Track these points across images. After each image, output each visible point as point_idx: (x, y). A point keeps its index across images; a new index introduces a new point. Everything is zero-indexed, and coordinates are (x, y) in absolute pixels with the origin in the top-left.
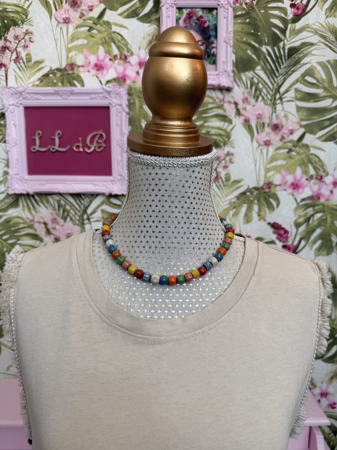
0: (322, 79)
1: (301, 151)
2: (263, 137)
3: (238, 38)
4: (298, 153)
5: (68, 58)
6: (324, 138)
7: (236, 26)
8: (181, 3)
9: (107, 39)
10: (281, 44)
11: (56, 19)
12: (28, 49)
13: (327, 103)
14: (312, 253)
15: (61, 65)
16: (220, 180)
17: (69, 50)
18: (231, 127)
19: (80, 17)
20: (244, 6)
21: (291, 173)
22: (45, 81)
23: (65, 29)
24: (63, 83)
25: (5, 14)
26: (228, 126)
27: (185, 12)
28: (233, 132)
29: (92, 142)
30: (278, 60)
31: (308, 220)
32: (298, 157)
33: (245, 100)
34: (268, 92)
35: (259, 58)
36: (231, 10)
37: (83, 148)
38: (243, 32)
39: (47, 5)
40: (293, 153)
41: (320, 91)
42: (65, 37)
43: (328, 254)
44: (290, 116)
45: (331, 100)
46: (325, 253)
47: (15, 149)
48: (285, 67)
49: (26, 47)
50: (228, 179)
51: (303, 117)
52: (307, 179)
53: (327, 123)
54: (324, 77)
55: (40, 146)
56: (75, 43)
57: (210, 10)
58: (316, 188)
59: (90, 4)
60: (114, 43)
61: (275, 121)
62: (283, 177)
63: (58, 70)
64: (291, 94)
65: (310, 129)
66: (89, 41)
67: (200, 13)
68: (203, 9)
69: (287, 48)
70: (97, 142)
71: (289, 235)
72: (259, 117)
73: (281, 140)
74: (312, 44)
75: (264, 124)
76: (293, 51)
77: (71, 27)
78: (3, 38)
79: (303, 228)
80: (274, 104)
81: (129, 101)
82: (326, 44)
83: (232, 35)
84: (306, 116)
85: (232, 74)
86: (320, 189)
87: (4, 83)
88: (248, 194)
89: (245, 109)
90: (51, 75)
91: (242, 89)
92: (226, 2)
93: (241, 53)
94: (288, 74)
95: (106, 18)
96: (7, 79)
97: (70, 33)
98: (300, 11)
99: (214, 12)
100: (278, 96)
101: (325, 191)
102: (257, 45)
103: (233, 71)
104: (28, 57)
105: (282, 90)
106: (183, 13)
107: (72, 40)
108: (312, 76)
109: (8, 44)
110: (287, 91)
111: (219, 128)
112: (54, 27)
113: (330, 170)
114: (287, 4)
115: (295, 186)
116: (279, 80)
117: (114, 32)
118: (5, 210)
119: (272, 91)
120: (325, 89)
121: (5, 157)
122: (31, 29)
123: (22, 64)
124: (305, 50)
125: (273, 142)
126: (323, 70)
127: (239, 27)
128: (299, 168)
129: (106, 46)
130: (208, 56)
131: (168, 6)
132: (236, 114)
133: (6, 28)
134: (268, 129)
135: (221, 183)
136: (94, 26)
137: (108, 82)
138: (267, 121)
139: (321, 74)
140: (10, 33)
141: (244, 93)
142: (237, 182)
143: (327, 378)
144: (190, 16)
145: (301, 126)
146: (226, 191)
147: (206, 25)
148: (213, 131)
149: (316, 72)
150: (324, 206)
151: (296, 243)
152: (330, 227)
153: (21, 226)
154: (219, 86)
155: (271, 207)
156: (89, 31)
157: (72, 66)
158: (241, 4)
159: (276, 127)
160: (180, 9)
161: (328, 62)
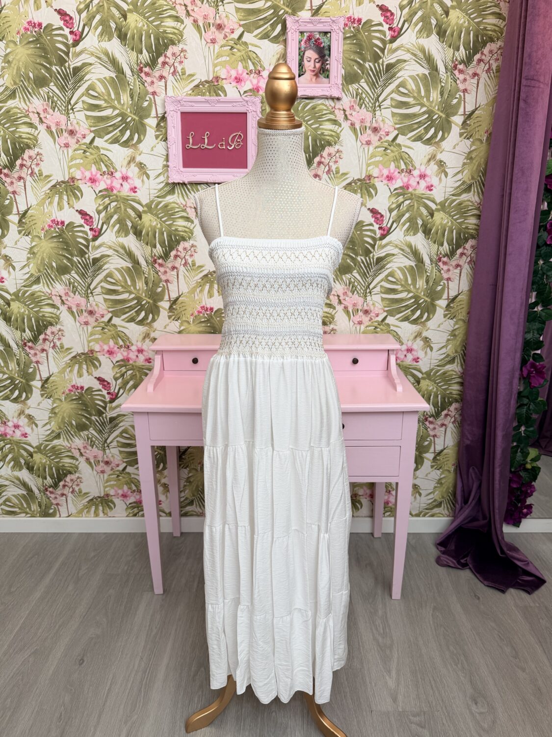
0: (413, 90)
1: (395, 149)
2: (364, 138)
3: (347, 56)
4: (392, 151)
5: (214, 72)
6: (413, 138)
7: (346, 46)
8: (302, 29)
9: (245, 57)
10: (381, 61)
11: (205, 40)
12: (183, 64)
13: (416, 110)
14: (402, 234)
15: (209, 78)
16: (332, 173)
17: (215, 66)
18: (340, 129)
19: (224, 39)
20: (352, 29)
21: (387, 168)
22: (196, 91)
23: (212, 48)
24: (210, 93)
25: (165, 35)
26: (338, 128)
27: (306, 35)
28: (341, 134)
29: (233, 141)
30: (378, 74)
31: (399, 206)
32: (392, 154)
33: (352, 107)
34: (370, 100)
35: (363, 74)
36: (341, 34)
37: (226, 147)
38: (351, 51)
39: (198, 27)
40: (389, 151)
41: (410, 100)
42: (212, 55)
43: (414, 234)
44: (386, 120)
45: (419, 107)
46: (412, 234)
47: (174, 145)
48: (383, 80)
49: (181, 62)
50: (337, 172)
51: (397, 121)
52: (399, 173)
53: (416, 126)
54: (414, 88)
55: (192, 145)
56: (220, 60)
57: (326, 33)
58: (405, 180)
59: (232, 27)
60: (250, 60)
61: (374, 125)
62: (381, 171)
63: (207, 82)
64: (388, 102)
65: (402, 131)
66: (230, 59)
67: (318, 36)
68: (320, 32)
69: (385, 64)
70: (237, 141)
71: (384, 218)
72: (362, 121)
73: (379, 140)
74: (405, 61)
75: (366, 127)
76: (390, 67)
77: (217, 46)
78: (163, 55)
79: (395, 213)
80: (375, 111)
81: (261, 108)
82: (416, 61)
83: (342, 55)
84: (399, 120)
85: (341, 87)
86: (409, 180)
87: (164, 92)
88: (353, 184)
89: (351, 114)
90: (201, 86)
91: (350, 98)
92: (338, 28)
93: (349, 68)
94: (385, 86)
95: (244, 39)
96: (166, 89)
97: (216, 51)
98: (396, 34)
99: (329, 35)
100: (377, 104)
101: (413, 182)
102: (361, 62)
103: (343, 84)
104: (183, 71)
105: (381, 99)
106: (304, 36)
107: (218, 57)
108: (404, 87)
109: (167, 60)
110: (384, 100)
111: (331, 130)
112: (204, 46)
113: (417, 165)
114: (386, 27)
115: (390, 178)
116: (379, 91)
117: (250, 51)
118: (164, 196)
119: (373, 100)
120: (414, 98)
121: (165, 153)
122: (185, 47)
123: (178, 76)
124: (400, 66)
125: (372, 142)
126: (414, 82)
127: (347, 47)
128: (392, 163)
129: (243, 62)
130: (323, 72)
131: (293, 31)
132: (344, 119)
133: (166, 47)
134: (369, 132)
135: (332, 175)
136: (235, 46)
137: (245, 92)
138: (368, 125)
139: (411, 85)
140: (169, 51)
141: (350, 102)
142: (344, 174)
143: (412, 337)
144: (309, 38)
145: (395, 129)
146: (336, 181)
147: (322, 46)
148: (326, 133)
149: (408, 83)
150: (412, 195)
151: (389, 225)
152: (417, 211)
153: (177, 210)
154: (331, 96)
155: (370, 196)
156: (231, 49)
157: (217, 78)
158: (350, 28)
159: (375, 130)
160: (302, 33)
161: (418, 75)
